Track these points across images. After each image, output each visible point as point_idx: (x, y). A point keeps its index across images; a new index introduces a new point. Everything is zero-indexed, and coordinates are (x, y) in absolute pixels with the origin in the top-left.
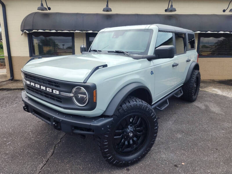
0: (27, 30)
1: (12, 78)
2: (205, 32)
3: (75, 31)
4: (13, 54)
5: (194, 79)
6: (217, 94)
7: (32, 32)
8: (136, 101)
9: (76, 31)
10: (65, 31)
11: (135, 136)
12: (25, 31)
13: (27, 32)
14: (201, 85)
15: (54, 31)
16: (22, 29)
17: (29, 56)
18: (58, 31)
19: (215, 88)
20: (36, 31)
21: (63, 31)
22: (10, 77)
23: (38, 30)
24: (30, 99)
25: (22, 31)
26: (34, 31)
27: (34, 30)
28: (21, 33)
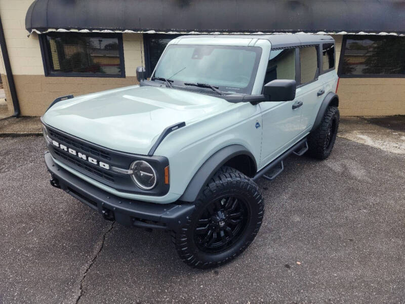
0: (37, 29)
1: (17, 113)
2: (354, 34)
3: (124, 30)
4: (16, 71)
5: (327, 123)
6: (366, 144)
7: (47, 32)
8: (231, 177)
9: (126, 31)
10: (106, 31)
11: (228, 224)
12: (33, 30)
13: (39, 32)
14: (341, 127)
15: (86, 31)
16: (29, 26)
17: (44, 74)
18: (93, 31)
19: (362, 133)
20: (54, 30)
21: (102, 31)
22: (14, 112)
23: (57, 29)
24: (60, 168)
25: (29, 30)
26: (50, 30)
27: (50, 28)
28: (27, 33)
